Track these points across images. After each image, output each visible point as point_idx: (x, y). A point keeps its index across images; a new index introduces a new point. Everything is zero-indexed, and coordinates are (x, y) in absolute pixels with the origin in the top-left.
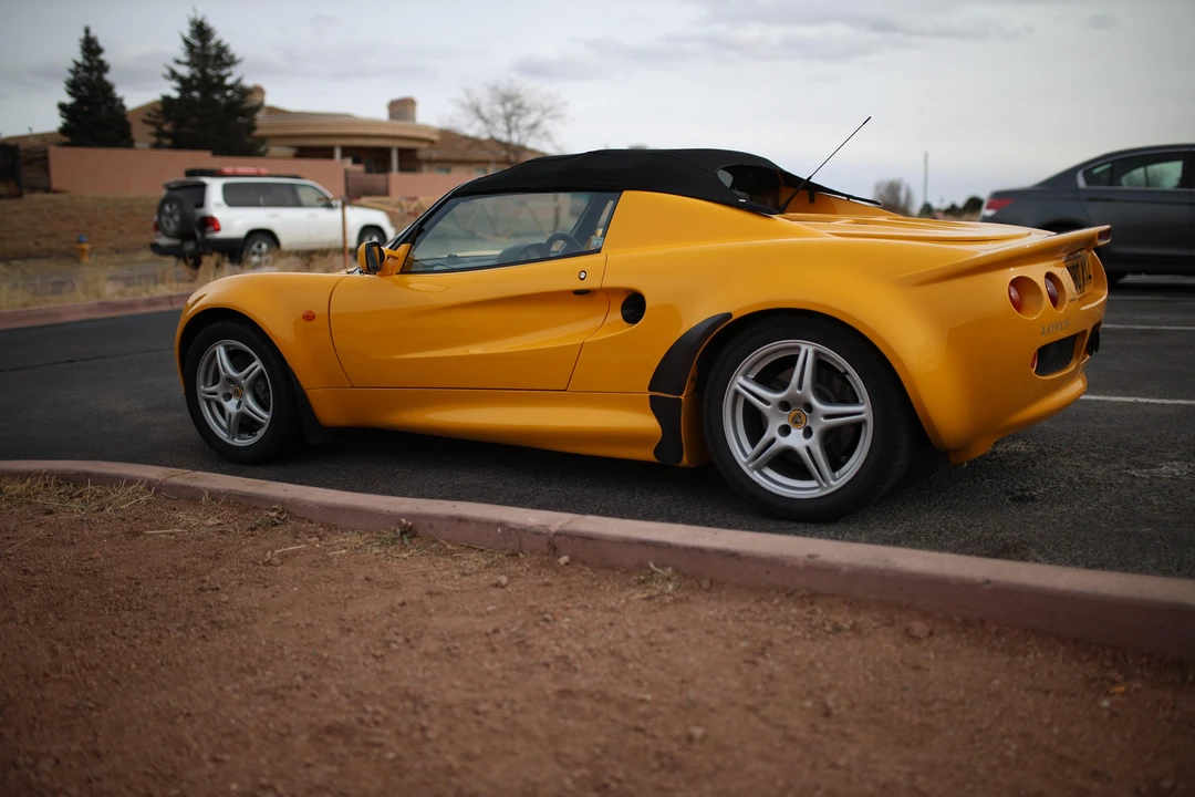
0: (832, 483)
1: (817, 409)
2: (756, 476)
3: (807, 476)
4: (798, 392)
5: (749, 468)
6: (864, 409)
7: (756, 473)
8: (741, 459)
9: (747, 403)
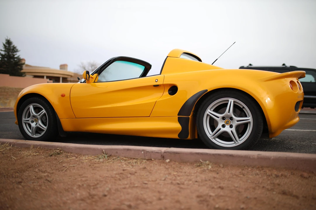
0: (239, 142)
1: (234, 119)
2: (214, 141)
3: (231, 140)
4: (228, 114)
5: (212, 138)
6: (250, 118)
7: (214, 140)
8: (209, 136)
9: (211, 118)
